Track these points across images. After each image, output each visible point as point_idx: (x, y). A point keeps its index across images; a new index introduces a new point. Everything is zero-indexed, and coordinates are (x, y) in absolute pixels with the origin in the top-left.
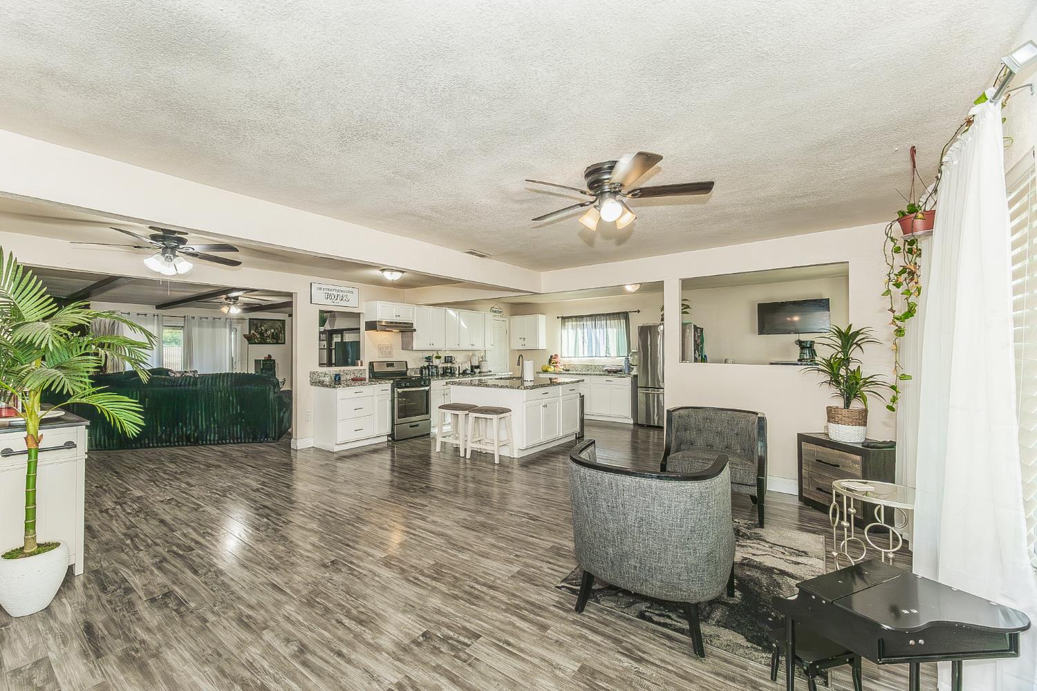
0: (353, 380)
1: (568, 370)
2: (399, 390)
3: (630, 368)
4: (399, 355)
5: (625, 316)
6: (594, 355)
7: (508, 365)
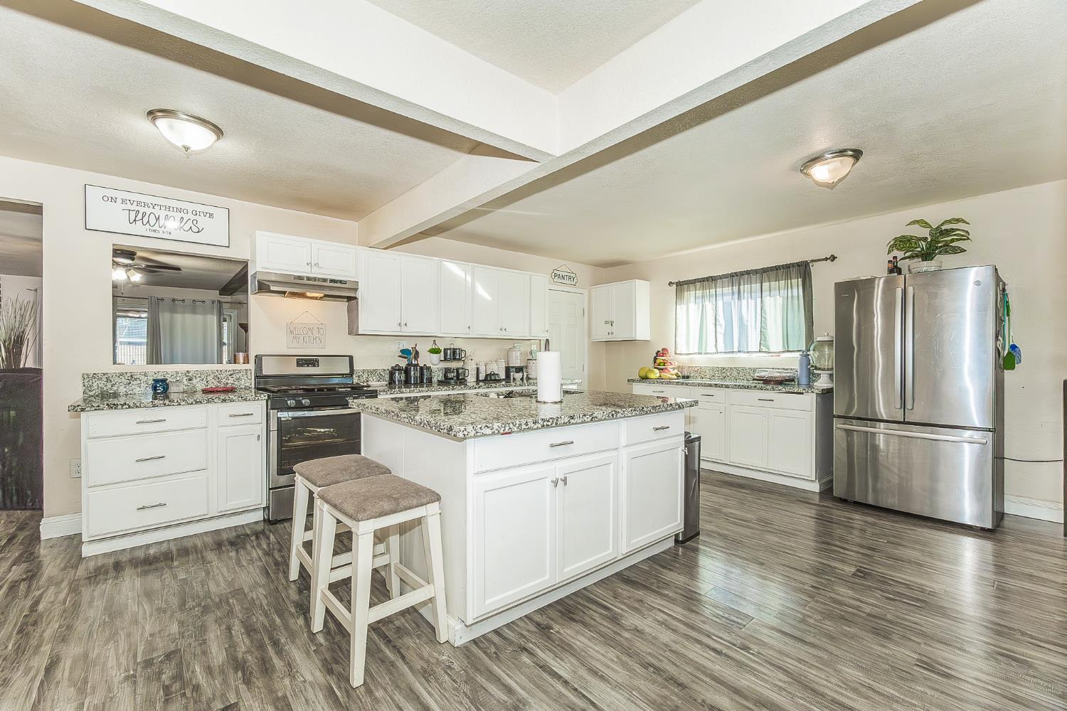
0: (205, 391)
1: (688, 377)
2: (280, 415)
3: (812, 373)
4: (335, 342)
5: (802, 270)
6: (736, 350)
7: (586, 369)
